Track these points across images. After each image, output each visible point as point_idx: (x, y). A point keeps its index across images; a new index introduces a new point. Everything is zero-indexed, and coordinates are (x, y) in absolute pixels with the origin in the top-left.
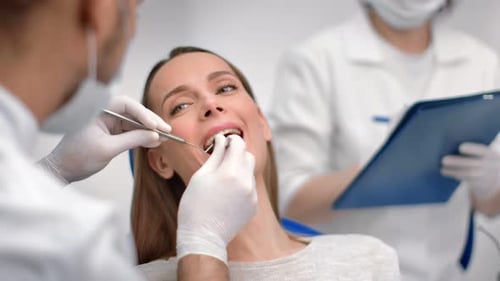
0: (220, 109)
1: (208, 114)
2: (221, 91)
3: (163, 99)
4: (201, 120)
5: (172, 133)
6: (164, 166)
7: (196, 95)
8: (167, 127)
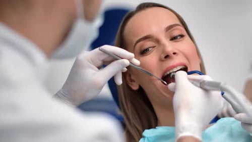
0: (174, 53)
1: (167, 57)
2: (173, 39)
3: (135, 42)
4: (161, 60)
5: (140, 66)
6: (132, 81)
7: (158, 41)
8: (137, 62)
